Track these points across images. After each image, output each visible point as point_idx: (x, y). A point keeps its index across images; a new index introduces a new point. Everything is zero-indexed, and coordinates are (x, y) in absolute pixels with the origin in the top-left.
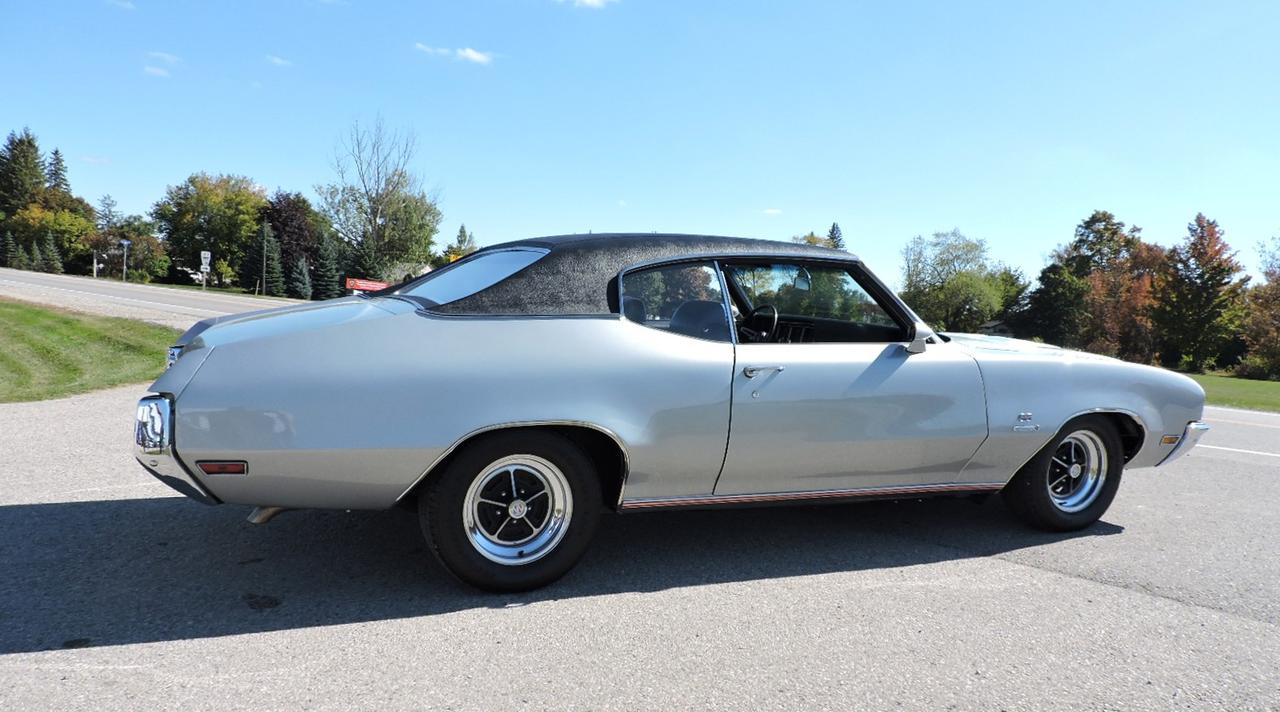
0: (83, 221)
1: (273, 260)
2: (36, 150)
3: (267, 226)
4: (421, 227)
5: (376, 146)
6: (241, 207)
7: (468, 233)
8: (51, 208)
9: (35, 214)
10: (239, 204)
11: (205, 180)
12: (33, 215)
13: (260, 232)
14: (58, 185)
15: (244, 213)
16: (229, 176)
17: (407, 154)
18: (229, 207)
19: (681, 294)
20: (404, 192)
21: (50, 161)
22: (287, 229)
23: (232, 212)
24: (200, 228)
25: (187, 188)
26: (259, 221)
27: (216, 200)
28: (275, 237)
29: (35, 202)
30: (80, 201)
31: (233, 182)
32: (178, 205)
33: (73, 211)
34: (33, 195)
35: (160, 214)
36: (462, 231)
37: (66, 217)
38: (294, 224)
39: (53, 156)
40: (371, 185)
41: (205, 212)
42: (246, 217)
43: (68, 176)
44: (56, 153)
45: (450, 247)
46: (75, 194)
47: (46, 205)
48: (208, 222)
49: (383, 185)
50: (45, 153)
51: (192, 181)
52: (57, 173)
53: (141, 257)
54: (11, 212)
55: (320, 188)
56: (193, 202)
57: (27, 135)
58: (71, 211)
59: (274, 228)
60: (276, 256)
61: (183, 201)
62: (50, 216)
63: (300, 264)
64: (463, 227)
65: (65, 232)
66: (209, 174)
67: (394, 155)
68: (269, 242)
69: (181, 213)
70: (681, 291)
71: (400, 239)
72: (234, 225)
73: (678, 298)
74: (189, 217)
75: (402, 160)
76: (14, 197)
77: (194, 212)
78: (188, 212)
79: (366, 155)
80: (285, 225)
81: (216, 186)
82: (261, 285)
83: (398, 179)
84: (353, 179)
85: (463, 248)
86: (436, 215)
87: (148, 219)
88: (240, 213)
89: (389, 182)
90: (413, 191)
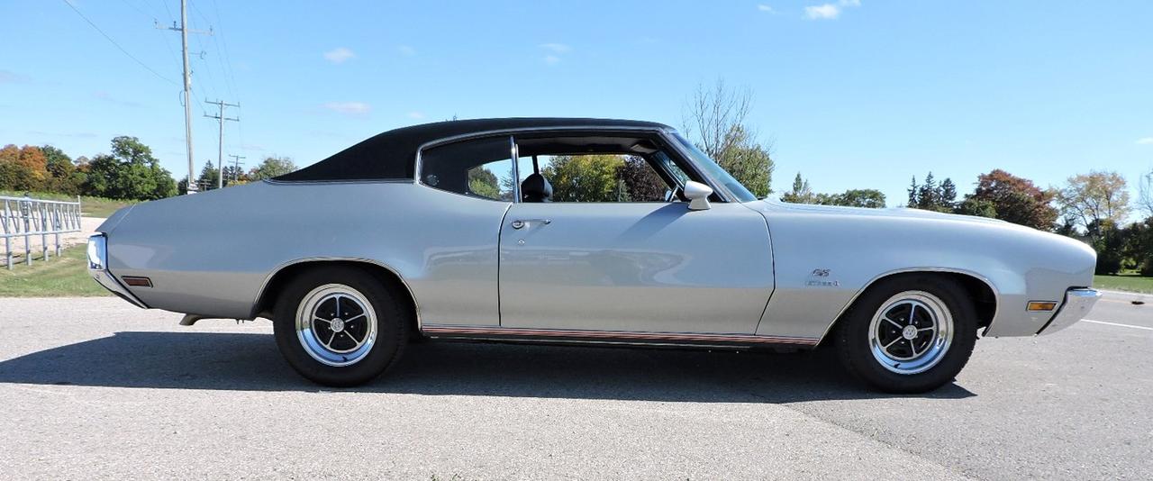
0: (489, 188)
3: (622, 182)
4: (754, 177)
5: (716, 107)
6: (604, 168)
7: (803, 181)
10: (603, 165)
13: (617, 189)
15: (607, 173)
17: (743, 112)
18: (596, 169)
20: (740, 146)
22: (639, 184)
23: (598, 172)
24: (573, 188)
26: (615, 178)
27: (584, 164)
28: (627, 189)
32: (558, 169)
33: (483, 180)
36: (798, 179)
38: (643, 179)
40: (712, 142)
41: (577, 175)
42: (608, 176)
45: (787, 195)
48: (580, 182)
49: (721, 140)
56: (567, 166)
59: (628, 184)
61: (562, 166)
64: (798, 176)
67: (733, 112)
68: (622, 196)
69: (559, 177)
72: (599, 181)
74: (564, 179)
75: (739, 117)
77: (568, 174)
79: (708, 115)
80: (636, 180)
83: (737, 134)
84: (696, 138)
85: (798, 194)
86: (769, 163)
88: (604, 173)
89: (727, 137)
90: (748, 144)
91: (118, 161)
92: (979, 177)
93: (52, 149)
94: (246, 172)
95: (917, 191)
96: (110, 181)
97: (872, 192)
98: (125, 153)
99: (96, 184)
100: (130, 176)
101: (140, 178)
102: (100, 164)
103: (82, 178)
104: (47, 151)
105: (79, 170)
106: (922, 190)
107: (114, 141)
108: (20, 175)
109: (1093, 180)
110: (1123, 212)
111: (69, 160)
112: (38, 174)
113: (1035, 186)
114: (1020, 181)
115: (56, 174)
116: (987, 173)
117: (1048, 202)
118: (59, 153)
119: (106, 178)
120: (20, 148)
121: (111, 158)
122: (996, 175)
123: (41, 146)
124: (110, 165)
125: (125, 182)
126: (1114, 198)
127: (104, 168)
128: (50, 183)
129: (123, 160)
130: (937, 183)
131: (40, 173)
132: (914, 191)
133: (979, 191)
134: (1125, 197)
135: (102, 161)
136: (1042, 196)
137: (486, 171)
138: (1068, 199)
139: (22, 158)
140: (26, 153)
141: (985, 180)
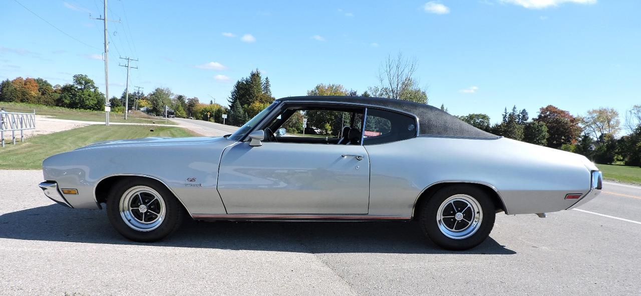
1: (346, 122)
2: (260, 78)
5: (398, 67)
8: (262, 102)
9: (257, 105)
11: (323, 87)
14: (267, 92)
16: (333, 85)
17: (412, 70)
19: (563, 139)
20: (410, 88)
21: (265, 82)
25: (315, 91)
29: (257, 100)
31: (334, 88)
34: (257, 97)
39: (266, 80)
40: (394, 86)
43: (271, 88)
44: (267, 78)
46: (272, 96)
47: (261, 102)
49: (400, 85)
50: (263, 80)
51: (318, 88)
52: (267, 87)
53: (294, 122)
54: (249, 104)
55: (371, 88)
57: (257, 72)
58: (270, 102)
60: (348, 121)
62: (262, 105)
63: (358, 125)
66: (324, 84)
67: (406, 71)
68: (345, 114)
70: (563, 138)
73: (561, 142)
75: (410, 73)
76: (251, 98)
79: (394, 70)
81: (327, 90)
82: (340, 134)
83: (408, 82)
84: (386, 84)
89: (403, 83)
90: (412, 88)
91: (77, 88)
92: (540, 109)
93: (42, 80)
94: (146, 95)
95: (508, 115)
96: (72, 98)
97: (483, 115)
98: (80, 83)
99: (64, 99)
100: (82, 96)
101: (88, 97)
102: (67, 89)
103: (57, 96)
104: (39, 81)
105: (55, 92)
106: (510, 115)
107: (74, 77)
108: (24, 94)
109: (601, 112)
110: (617, 129)
111: (51, 86)
112: (33, 93)
113: (571, 115)
114: (562, 112)
115: (43, 94)
116: (545, 107)
117: (577, 124)
118: (45, 82)
119: (69, 97)
120: (24, 79)
121: (72, 86)
122: (550, 108)
123: (36, 78)
124: (72, 89)
125: (80, 99)
126: (612, 122)
127: (69, 91)
128: (40, 98)
129: (79, 87)
130: (518, 111)
131: (34, 93)
132: (506, 115)
133: (540, 117)
134: (618, 122)
135: (68, 87)
136: (573, 120)
137: (272, 98)
138: (587, 123)
139: (25, 84)
140: (28, 81)
141: (543, 111)
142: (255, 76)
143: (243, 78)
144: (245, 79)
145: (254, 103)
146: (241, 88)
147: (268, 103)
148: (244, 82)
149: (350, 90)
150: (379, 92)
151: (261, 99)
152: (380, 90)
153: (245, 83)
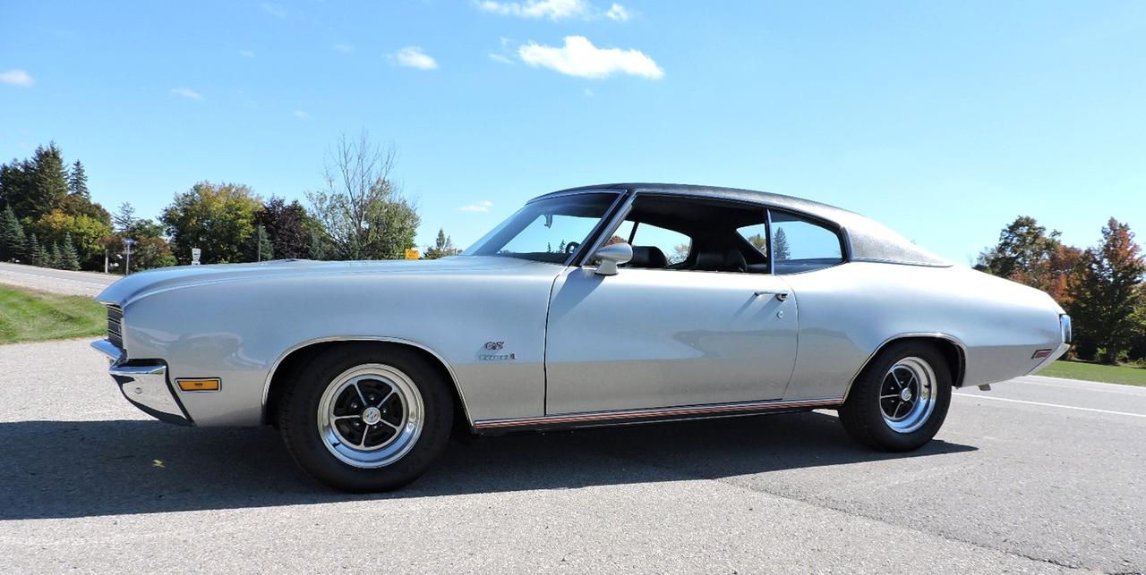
0: (100, 225)
2: (60, 162)
3: (262, 229)
4: (401, 230)
5: (360, 158)
6: (239, 213)
7: (446, 237)
8: (71, 213)
9: (58, 218)
10: (239, 209)
11: (209, 188)
12: (56, 219)
13: (256, 235)
14: (79, 193)
15: (243, 218)
16: (230, 185)
17: (388, 165)
18: (229, 212)
20: (386, 199)
21: (73, 171)
22: (280, 231)
23: (233, 216)
24: (203, 232)
25: (193, 195)
26: (255, 224)
27: (218, 206)
28: (268, 239)
29: (57, 208)
30: (98, 207)
31: (234, 190)
32: (185, 210)
33: (91, 215)
34: (56, 202)
35: (169, 218)
36: (441, 234)
37: (85, 221)
38: (286, 227)
39: (75, 167)
40: (357, 192)
41: (208, 217)
42: (245, 221)
43: (88, 185)
44: (78, 164)
45: (430, 249)
46: (93, 201)
47: (68, 211)
48: (211, 225)
49: (367, 191)
50: (68, 165)
51: (197, 188)
52: (78, 182)
53: (150, 256)
54: (37, 216)
55: (311, 194)
56: (198, 207)
57: (53, 148)
58: (89, 215)
59: (268, 231)
60: (269, 256)
61: (189, 207)
62: (71, 220)
64: (441, 231)
65: (84, 234)
66: (212, 183)
67: (378, 166)
68: (263, 243)
69: (187, 217)
71: (382, 241)
72: (233, 228)
74: (194, 221)
75: (384, 170)
76: (41, 204)
77: (198, 217)
78: (192, 216)
79: (352, 165)
80: (277, 227)
81: (218, 194)
83: (382, 187)
84: (340, 187)
85: (442, 250)
86: (415, 219)
87: (157, 223)
88: (239, 217)
89: (372, 189)
90: (394, 197)
137: (95, 206)
142: (48, 159)
143: (15, 160)
144: (21, 161)
145: (50, 214)
146: (13, 182)
147: (85, 215)
148: (19, 168)
149: (270, 196)
150: (328, 203)
151: (67, 206)
152: (328, 199)
153: (22, 170)
